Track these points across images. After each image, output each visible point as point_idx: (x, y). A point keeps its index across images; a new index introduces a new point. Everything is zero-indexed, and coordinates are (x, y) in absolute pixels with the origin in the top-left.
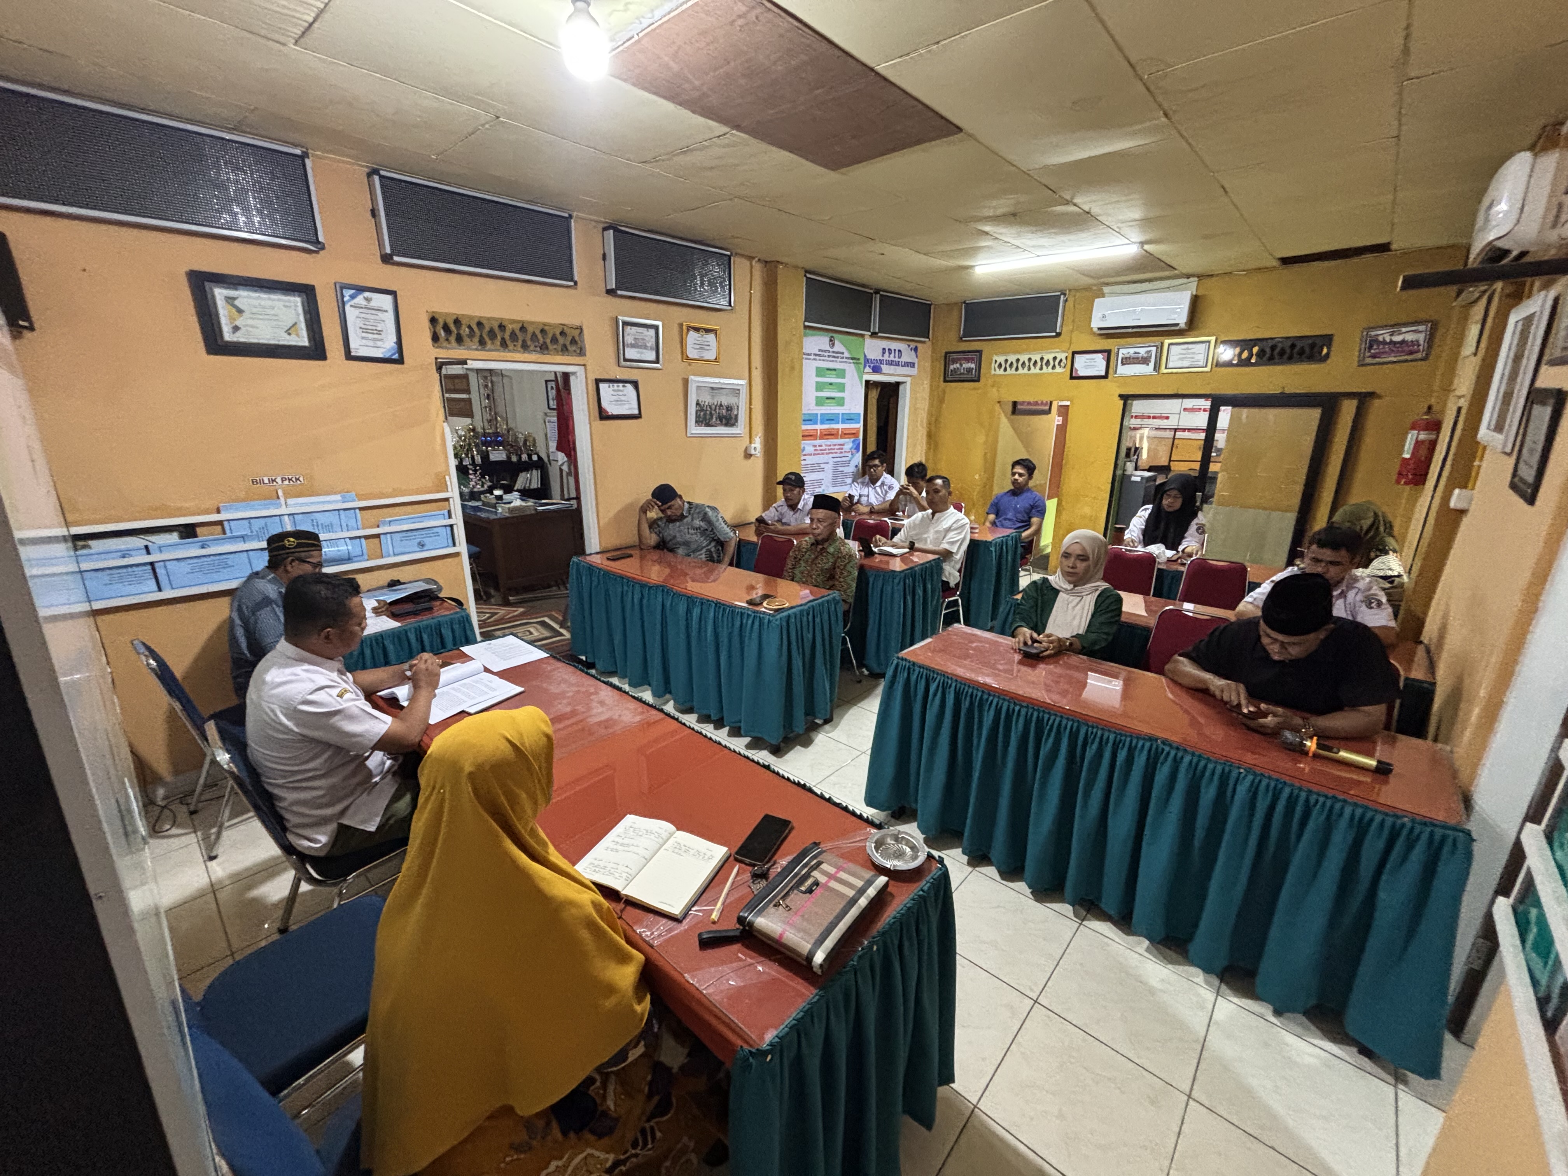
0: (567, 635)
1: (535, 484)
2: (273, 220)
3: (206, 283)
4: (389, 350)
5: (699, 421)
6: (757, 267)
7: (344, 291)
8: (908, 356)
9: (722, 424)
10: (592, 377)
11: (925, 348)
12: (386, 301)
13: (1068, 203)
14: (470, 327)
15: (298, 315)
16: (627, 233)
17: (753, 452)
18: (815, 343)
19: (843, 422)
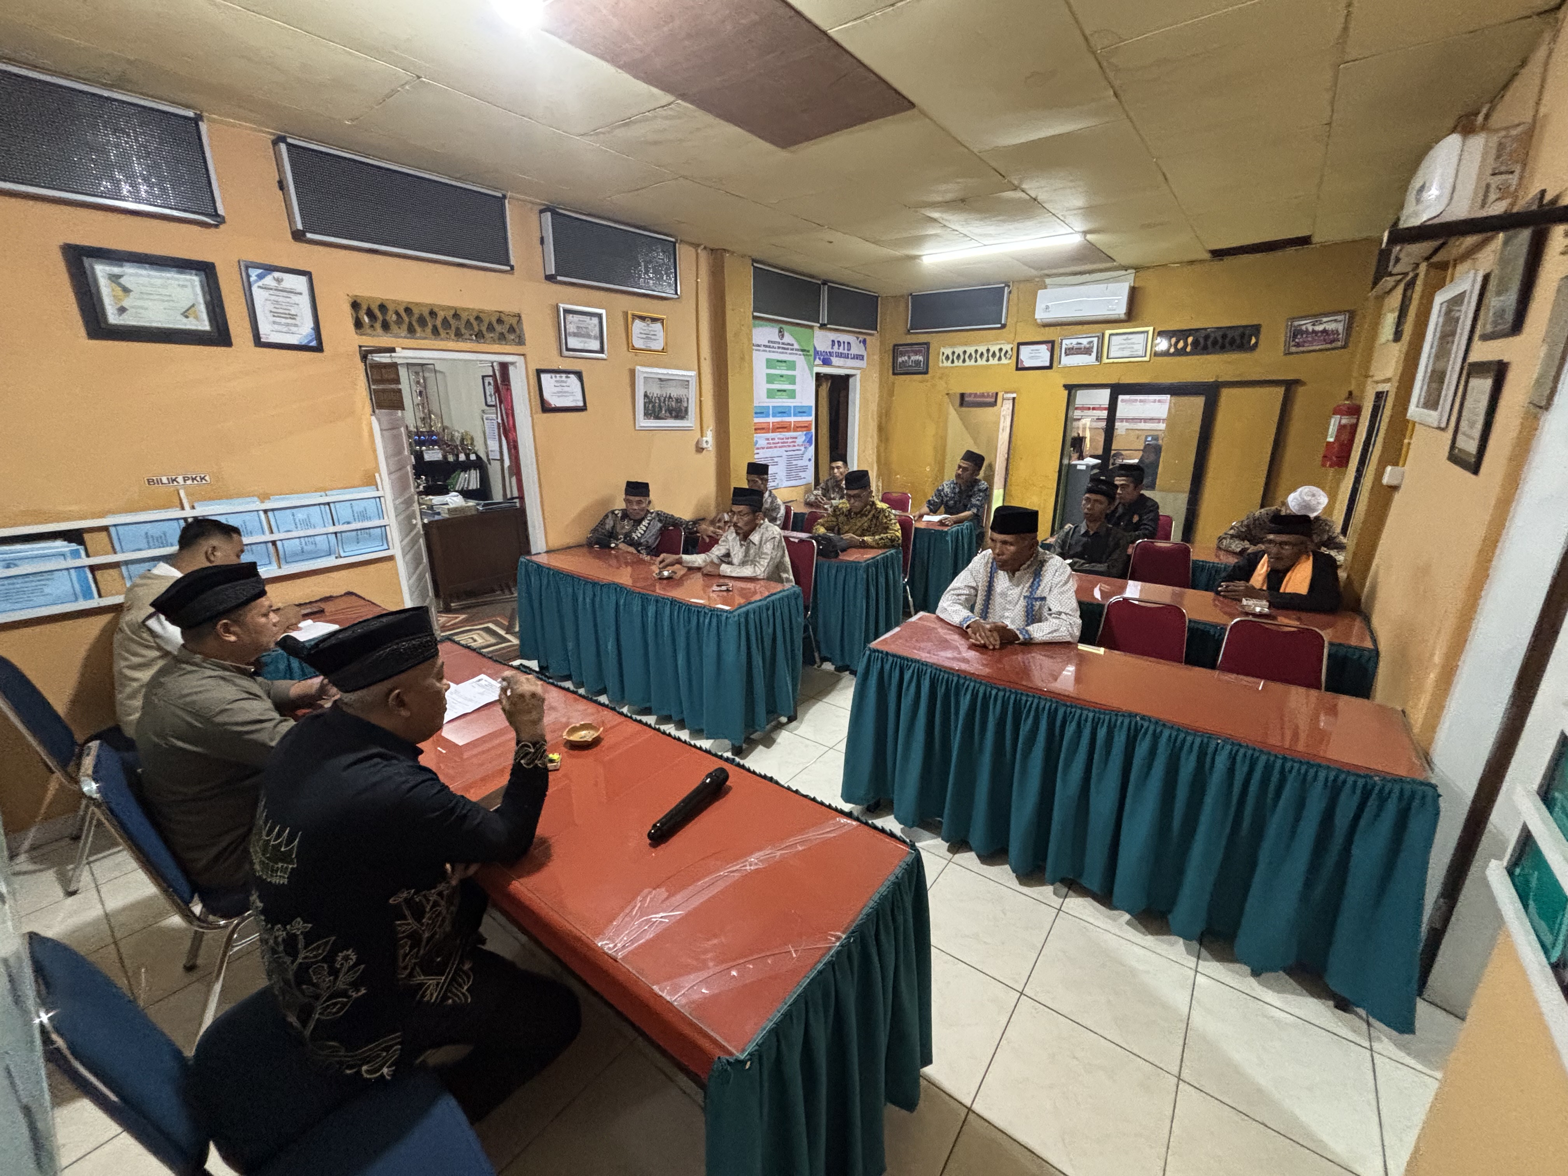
0: (515, 641)
1: (474, 484)
2: (163, 190)
3: (85, 259)
4: (306, 337)
5: (647, 415)
6: (703, 255)
7: (250, 270)
8: (857, 349)
9: (672, 417)
10: (533, 367)
11: (873, 341)
12: (300, 283)
13: (1015, 188)
14: (397, 313)
15: (196, 295)
16: (565, 215)
17: (705, 445)
18: (764, 334)
19: (795, 415)
